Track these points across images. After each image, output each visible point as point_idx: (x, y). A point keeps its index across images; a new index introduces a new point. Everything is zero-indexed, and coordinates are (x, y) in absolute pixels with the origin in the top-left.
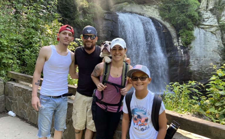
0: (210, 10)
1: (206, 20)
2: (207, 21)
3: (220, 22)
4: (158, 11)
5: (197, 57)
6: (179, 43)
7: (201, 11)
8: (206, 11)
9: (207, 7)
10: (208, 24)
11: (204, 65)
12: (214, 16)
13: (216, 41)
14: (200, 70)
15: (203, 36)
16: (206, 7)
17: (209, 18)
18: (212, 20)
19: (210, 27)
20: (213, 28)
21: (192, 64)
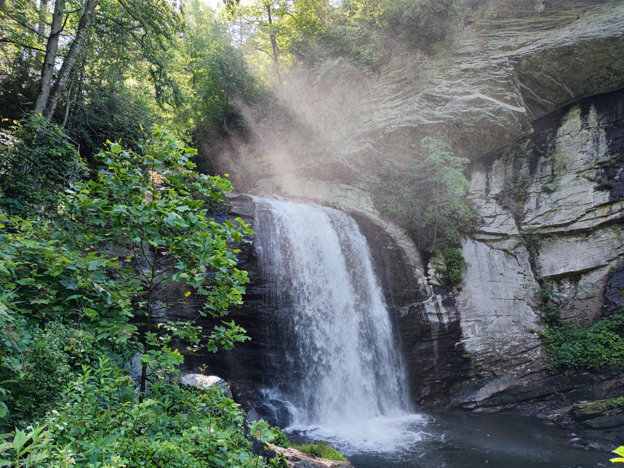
0: (494, 198)
1: (488, 220)
2: (491, 223)
3: (523, 227)
4: (369, 198)
5: (479, 316)
6: (429, 277)
7: (475, 201)
8: (485, 199)
9: (488, 191)
10: (496, 231)
11: (498, 335)
12: (505, 212)
13: (519, 273)
14: (490, 350)
15: (485, 260)
16: (484, 190)
17: (495, 217)
18: (502, 221)
19: (499, 237)
20: (509, 240)
21: (467, 335)
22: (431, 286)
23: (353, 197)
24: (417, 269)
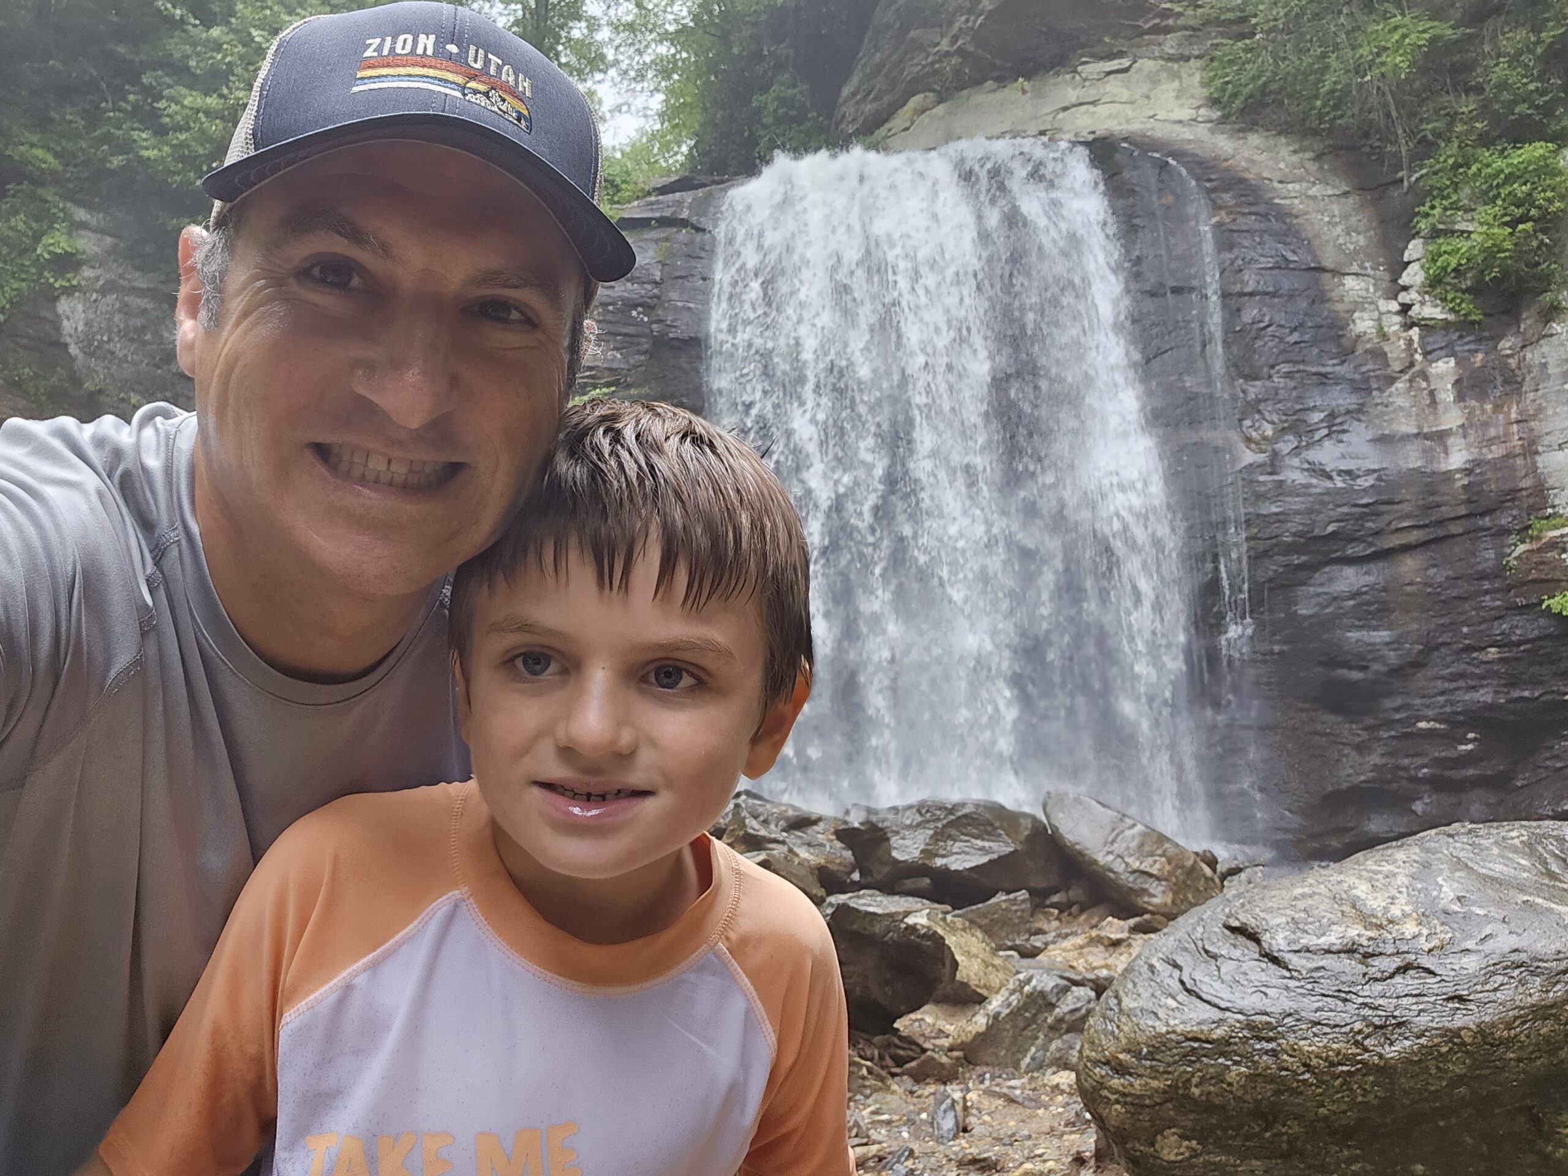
4: (1195, 80)
22: (1415, 333)
23: (1125, 95)
24: (1350, 282)
